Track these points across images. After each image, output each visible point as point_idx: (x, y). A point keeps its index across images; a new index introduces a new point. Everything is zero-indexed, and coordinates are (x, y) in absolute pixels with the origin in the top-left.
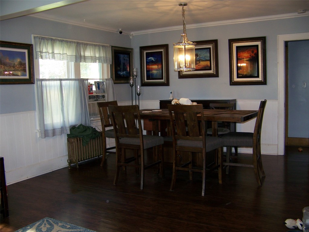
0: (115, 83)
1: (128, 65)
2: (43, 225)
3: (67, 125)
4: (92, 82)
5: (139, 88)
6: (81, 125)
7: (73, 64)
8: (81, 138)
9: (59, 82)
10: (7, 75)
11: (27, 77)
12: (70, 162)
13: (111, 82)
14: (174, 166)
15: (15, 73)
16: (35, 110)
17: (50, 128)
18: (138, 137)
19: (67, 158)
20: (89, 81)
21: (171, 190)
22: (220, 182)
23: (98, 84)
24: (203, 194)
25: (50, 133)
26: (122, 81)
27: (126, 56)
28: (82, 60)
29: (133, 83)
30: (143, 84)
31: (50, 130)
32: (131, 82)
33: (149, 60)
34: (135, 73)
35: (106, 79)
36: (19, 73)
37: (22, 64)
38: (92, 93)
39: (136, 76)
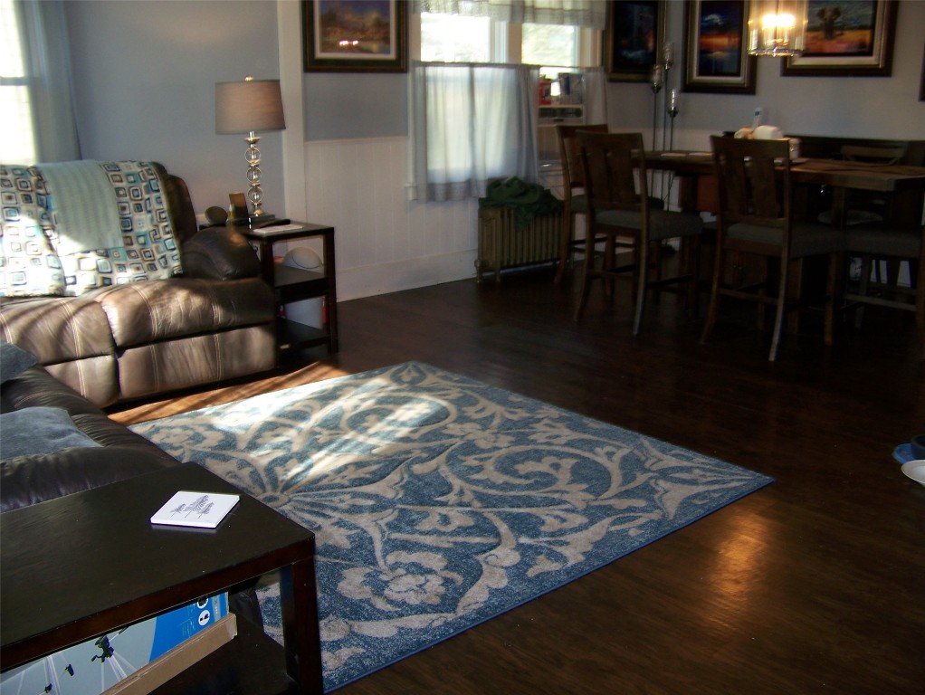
0: (612, 81)
1: (651, 32)
2: (404, 373)
3: (481, 176)
4: (550, 73)
5: (673, 96)
6: (515, 179)
7: (503, 27)
8: (512, 212)
9: (465, 70)
10: (343, 49)
11: (392, 56)
12: (483, 267)
13: (599, 77)
14: (715, 287)
15: (366, 45)
16: (406, 133)
17: (439, 179)
18: (639, 210)
19: (474, 256)
20: (543, 72)
21: (702, 342)
22: (828, 339)
23: (566, 80)
24: (772, 358)
25: (440, 192)
26: (633, 76)
27: (646, 8)
28: (529, 16)
29: (660, 82)
30: (689, 88)
31: (440, 184)
32: (656, 78)
33: (707, 21)
34: (667, 57)
35: (589, 69)
36: (374, 46)
37: (382, 26)
38: (549, 103)
39: (670, 64)
